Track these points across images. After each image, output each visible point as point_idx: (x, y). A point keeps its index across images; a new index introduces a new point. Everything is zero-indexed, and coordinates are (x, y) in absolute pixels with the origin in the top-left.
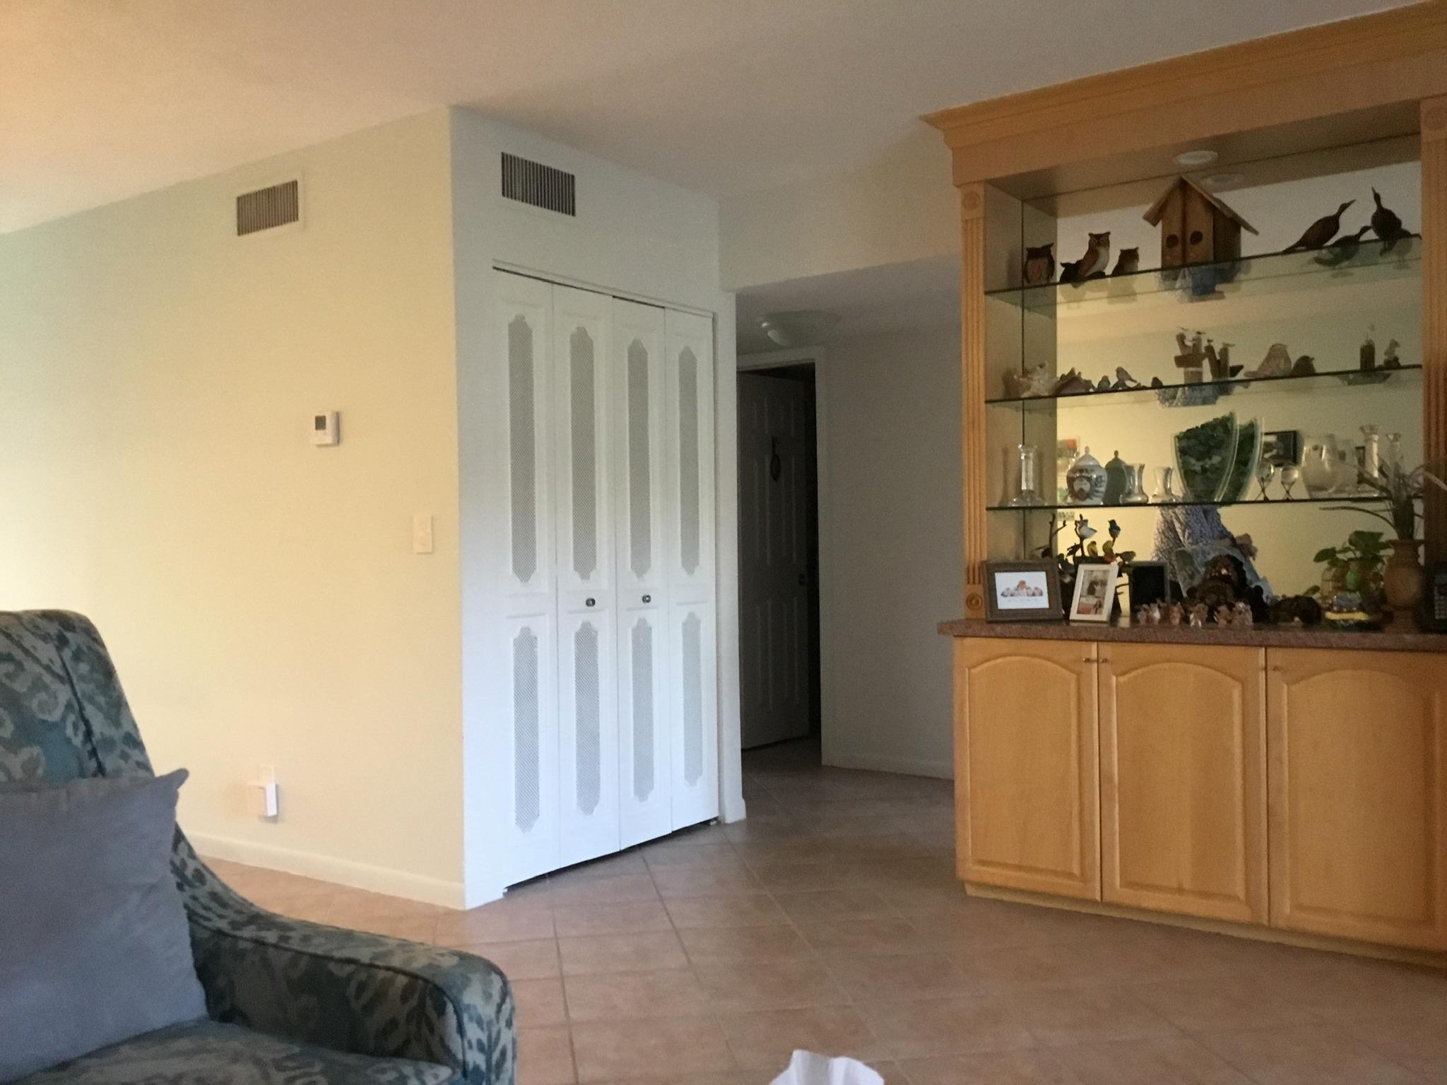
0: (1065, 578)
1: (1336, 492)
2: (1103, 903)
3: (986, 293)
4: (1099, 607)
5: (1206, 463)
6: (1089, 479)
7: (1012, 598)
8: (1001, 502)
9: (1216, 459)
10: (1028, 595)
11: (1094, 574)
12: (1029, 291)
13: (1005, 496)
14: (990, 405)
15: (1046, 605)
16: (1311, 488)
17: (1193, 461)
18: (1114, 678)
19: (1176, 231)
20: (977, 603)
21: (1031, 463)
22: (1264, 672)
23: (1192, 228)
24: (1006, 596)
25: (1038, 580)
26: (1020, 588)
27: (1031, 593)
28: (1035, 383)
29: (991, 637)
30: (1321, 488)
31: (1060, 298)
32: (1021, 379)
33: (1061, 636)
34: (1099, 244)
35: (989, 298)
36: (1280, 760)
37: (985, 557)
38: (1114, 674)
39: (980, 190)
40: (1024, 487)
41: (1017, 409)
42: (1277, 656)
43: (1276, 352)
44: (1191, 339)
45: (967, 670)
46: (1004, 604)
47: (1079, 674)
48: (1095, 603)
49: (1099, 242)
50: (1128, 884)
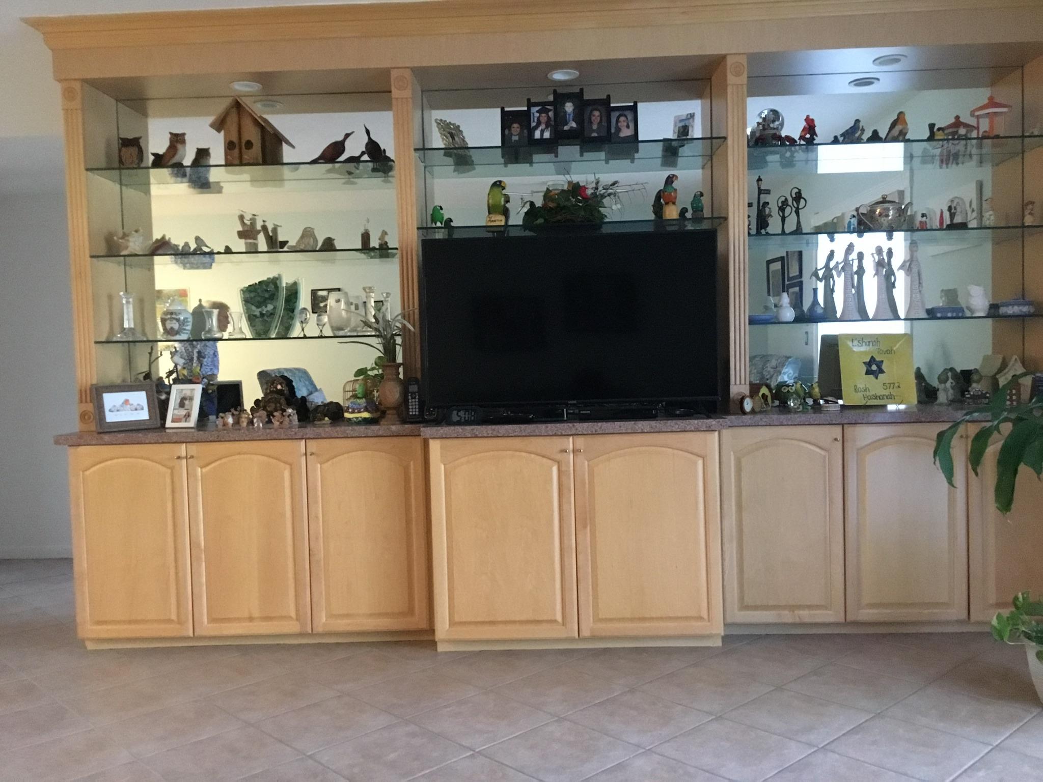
0: (161, 395)
1: (350, 331)
2: (194, 638)
3: (87, 170)
4: (188, 416)
5: (263, 310)
6: (178, 320)
7: (118, 412)
8: (107, 337)
9: (270, 307)
10: (132, 410)
11: (184, 392)
12: (125, 171)
13: (112, 332)
14: (94, 260)
15: (147, 418)
16: (334, 329)
17: (254, 308)
18: (199, 469)
19: (235, 139)
20: (90, 418)
21: (131, 306)
22: (305, 457)
23: (245, 137)
24: (112, 412)
25: (140, 398)
26: (124, 405)
27: (134, 408)
28: (131, 244)
29: (101, 445)
30: (341, 329)
31: (152, 180)
32: (120, 241)
33: (157, 440)
34: (177, 141)
35: (89, 173)
36: (317, 517)
37: (94, 382)
38: (199, 467)
39: (77, 86)
40: (126, 325)
41: (119, 263)
42: (313, 445)
43: (308, 233)
44: (249, 219)
45: (81, 473)
46: (110, 418)
47: (172, 469)
48: (184, 414)
49: (177, 140)
50: (212, 620)
